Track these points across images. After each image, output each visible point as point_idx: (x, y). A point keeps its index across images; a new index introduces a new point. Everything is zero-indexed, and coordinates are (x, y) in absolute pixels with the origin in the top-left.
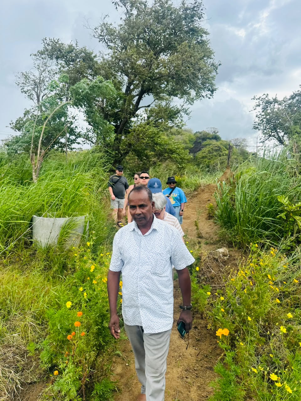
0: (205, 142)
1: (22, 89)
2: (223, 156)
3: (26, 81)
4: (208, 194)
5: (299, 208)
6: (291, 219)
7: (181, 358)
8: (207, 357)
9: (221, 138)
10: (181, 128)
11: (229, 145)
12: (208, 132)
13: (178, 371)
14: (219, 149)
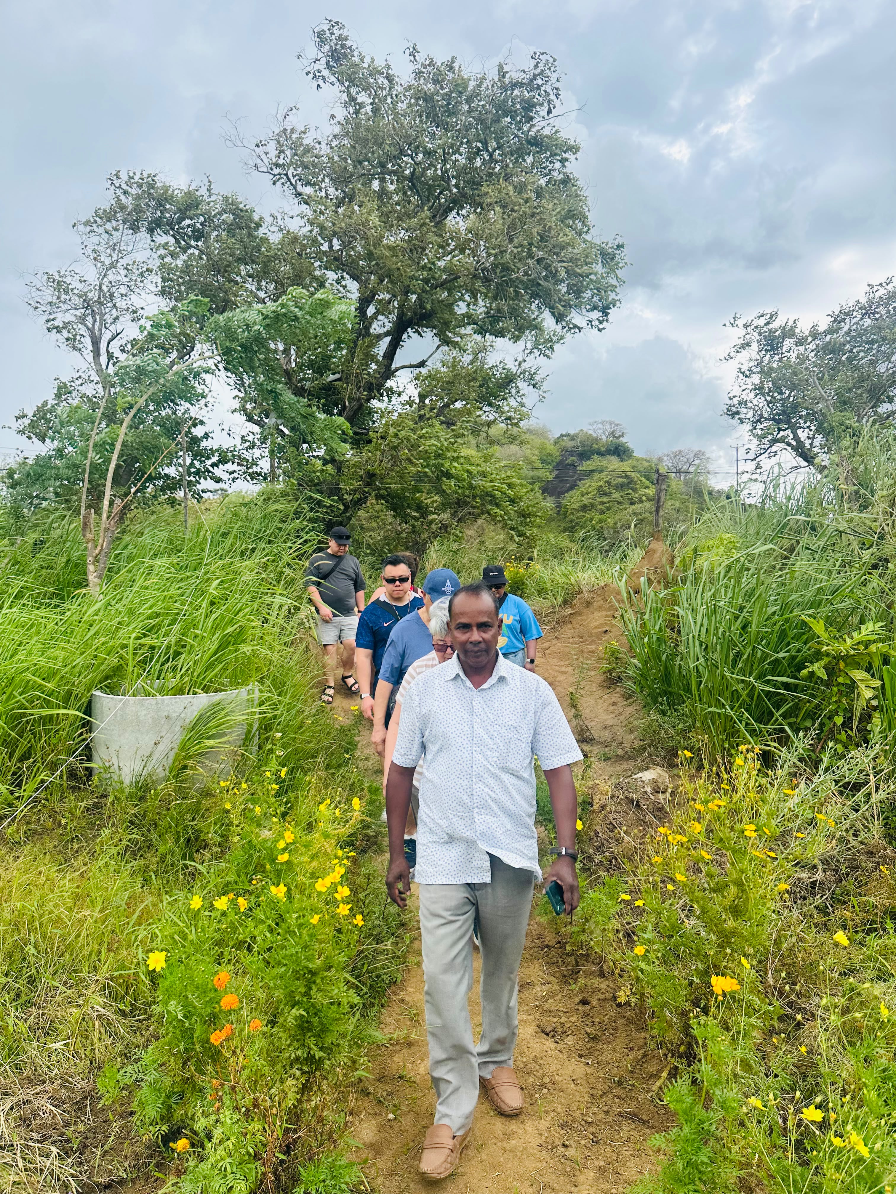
0: (588, 463)
1: (48, 321)
2: (641, 502)
3: (58, 298)
4: (604, 613)
5: (862, 647)
6: (840, 680)
7: (545, 1091)
8: (620, 1083)
9: (633, 452)
10: (516, 425)
11: (657, 471)
12: (594, 435)
13: (540, 1127)
14: (629, 483)
